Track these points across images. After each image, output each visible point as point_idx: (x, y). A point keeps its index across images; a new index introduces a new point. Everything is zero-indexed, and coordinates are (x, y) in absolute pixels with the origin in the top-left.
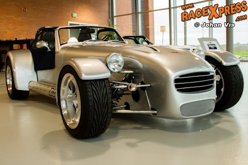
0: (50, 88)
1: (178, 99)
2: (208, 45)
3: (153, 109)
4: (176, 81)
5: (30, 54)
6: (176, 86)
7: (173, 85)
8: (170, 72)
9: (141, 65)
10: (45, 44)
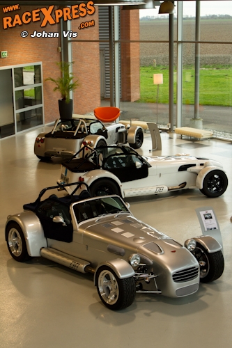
0: (71, 261)
1: (175, 286)
2: (204, 215)
3: (159, 290)
4: (174, 276)
5: (38, 219)
6: (174, 279)
7: (172, 278)
8: (169, 269)
9: (151, 262)
10: (61, 220)
